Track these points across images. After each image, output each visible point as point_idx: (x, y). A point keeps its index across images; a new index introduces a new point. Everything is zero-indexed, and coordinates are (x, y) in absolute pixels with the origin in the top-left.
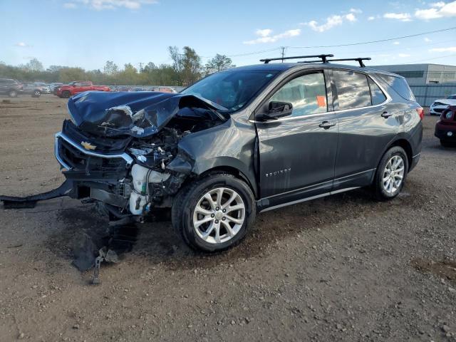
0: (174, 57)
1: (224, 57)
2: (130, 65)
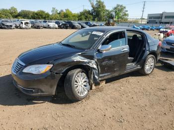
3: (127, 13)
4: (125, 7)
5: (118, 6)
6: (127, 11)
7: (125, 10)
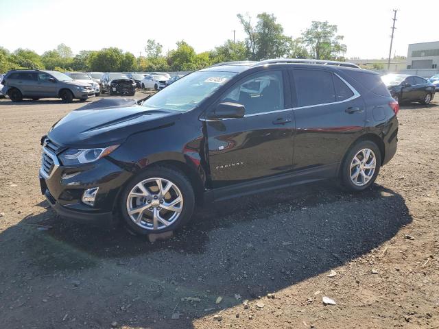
0: (247, 28)
1: (325, 24)
2: (183, 43)
3: (341, 42)
4: (335, 28)
5: (316, 25)
6: (342, 37)
7: (336, 34)
